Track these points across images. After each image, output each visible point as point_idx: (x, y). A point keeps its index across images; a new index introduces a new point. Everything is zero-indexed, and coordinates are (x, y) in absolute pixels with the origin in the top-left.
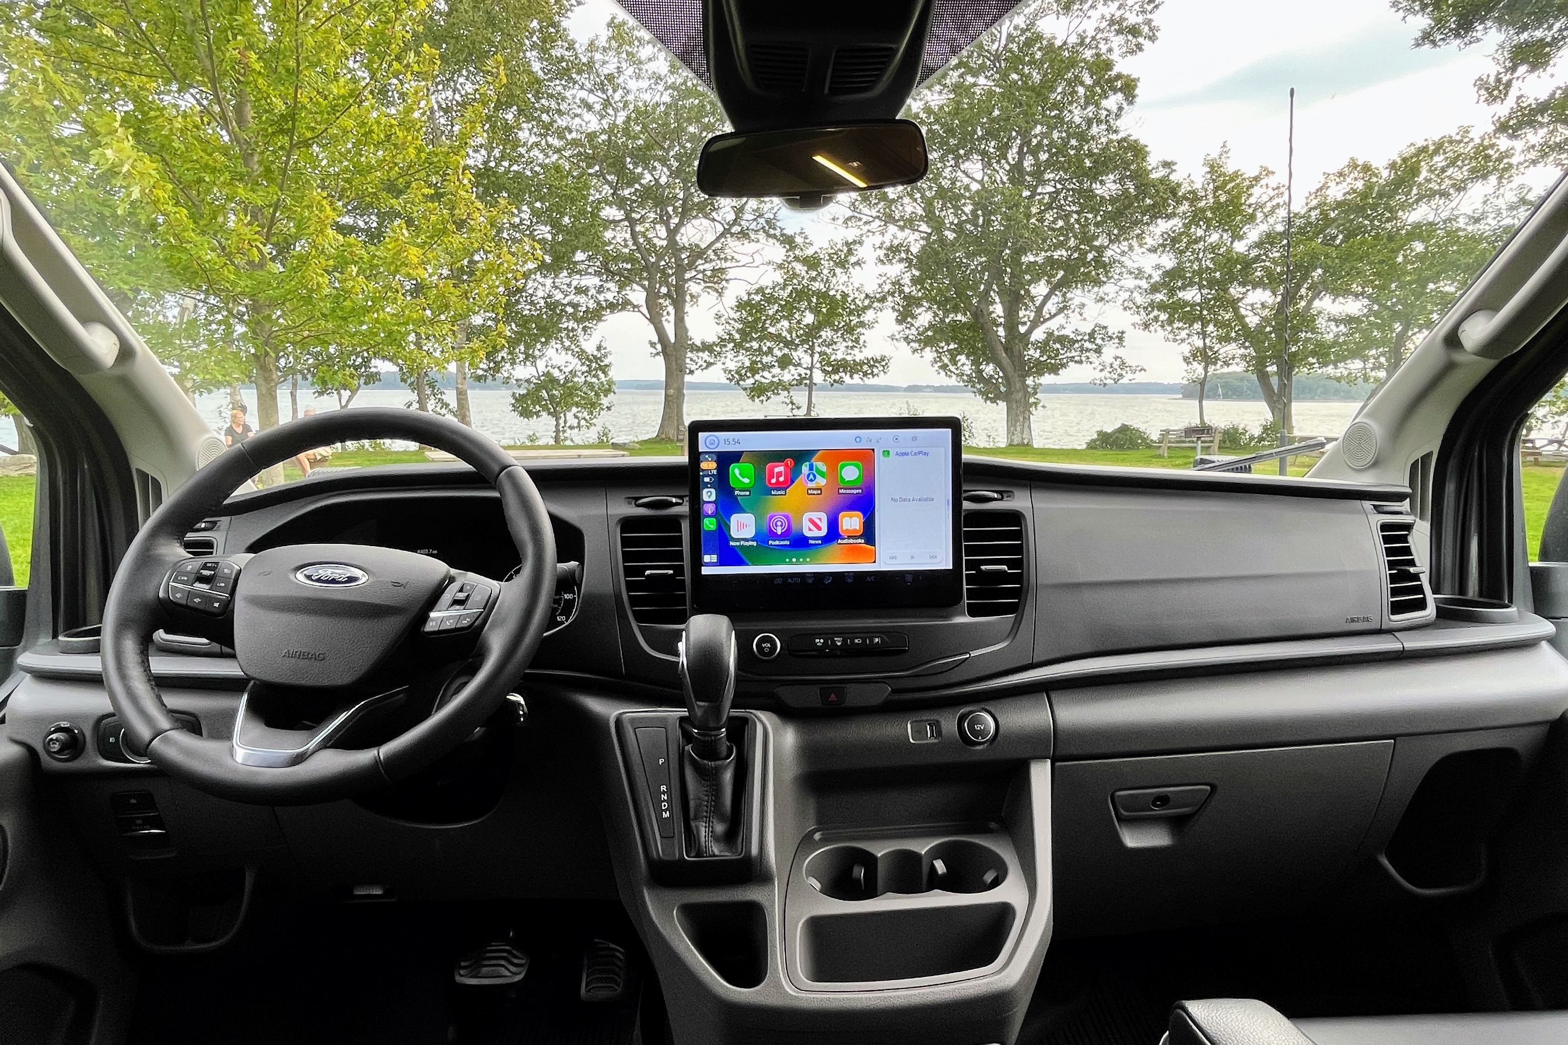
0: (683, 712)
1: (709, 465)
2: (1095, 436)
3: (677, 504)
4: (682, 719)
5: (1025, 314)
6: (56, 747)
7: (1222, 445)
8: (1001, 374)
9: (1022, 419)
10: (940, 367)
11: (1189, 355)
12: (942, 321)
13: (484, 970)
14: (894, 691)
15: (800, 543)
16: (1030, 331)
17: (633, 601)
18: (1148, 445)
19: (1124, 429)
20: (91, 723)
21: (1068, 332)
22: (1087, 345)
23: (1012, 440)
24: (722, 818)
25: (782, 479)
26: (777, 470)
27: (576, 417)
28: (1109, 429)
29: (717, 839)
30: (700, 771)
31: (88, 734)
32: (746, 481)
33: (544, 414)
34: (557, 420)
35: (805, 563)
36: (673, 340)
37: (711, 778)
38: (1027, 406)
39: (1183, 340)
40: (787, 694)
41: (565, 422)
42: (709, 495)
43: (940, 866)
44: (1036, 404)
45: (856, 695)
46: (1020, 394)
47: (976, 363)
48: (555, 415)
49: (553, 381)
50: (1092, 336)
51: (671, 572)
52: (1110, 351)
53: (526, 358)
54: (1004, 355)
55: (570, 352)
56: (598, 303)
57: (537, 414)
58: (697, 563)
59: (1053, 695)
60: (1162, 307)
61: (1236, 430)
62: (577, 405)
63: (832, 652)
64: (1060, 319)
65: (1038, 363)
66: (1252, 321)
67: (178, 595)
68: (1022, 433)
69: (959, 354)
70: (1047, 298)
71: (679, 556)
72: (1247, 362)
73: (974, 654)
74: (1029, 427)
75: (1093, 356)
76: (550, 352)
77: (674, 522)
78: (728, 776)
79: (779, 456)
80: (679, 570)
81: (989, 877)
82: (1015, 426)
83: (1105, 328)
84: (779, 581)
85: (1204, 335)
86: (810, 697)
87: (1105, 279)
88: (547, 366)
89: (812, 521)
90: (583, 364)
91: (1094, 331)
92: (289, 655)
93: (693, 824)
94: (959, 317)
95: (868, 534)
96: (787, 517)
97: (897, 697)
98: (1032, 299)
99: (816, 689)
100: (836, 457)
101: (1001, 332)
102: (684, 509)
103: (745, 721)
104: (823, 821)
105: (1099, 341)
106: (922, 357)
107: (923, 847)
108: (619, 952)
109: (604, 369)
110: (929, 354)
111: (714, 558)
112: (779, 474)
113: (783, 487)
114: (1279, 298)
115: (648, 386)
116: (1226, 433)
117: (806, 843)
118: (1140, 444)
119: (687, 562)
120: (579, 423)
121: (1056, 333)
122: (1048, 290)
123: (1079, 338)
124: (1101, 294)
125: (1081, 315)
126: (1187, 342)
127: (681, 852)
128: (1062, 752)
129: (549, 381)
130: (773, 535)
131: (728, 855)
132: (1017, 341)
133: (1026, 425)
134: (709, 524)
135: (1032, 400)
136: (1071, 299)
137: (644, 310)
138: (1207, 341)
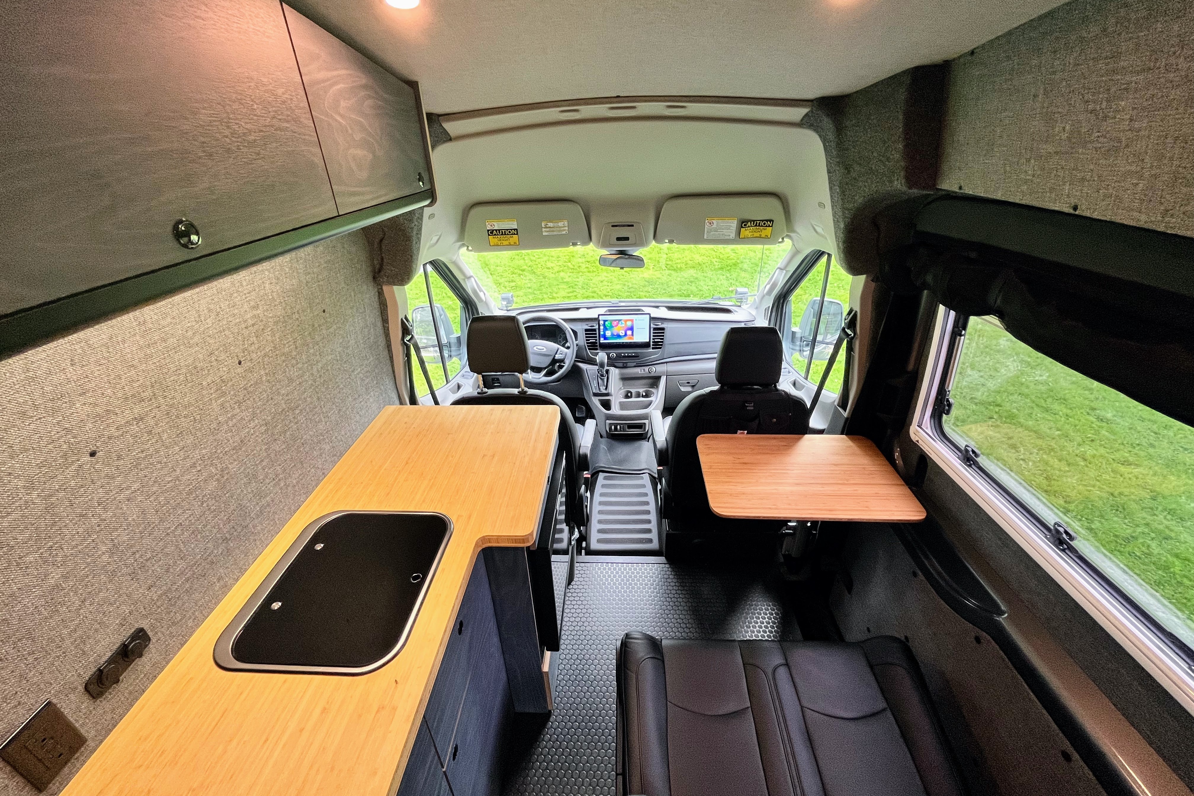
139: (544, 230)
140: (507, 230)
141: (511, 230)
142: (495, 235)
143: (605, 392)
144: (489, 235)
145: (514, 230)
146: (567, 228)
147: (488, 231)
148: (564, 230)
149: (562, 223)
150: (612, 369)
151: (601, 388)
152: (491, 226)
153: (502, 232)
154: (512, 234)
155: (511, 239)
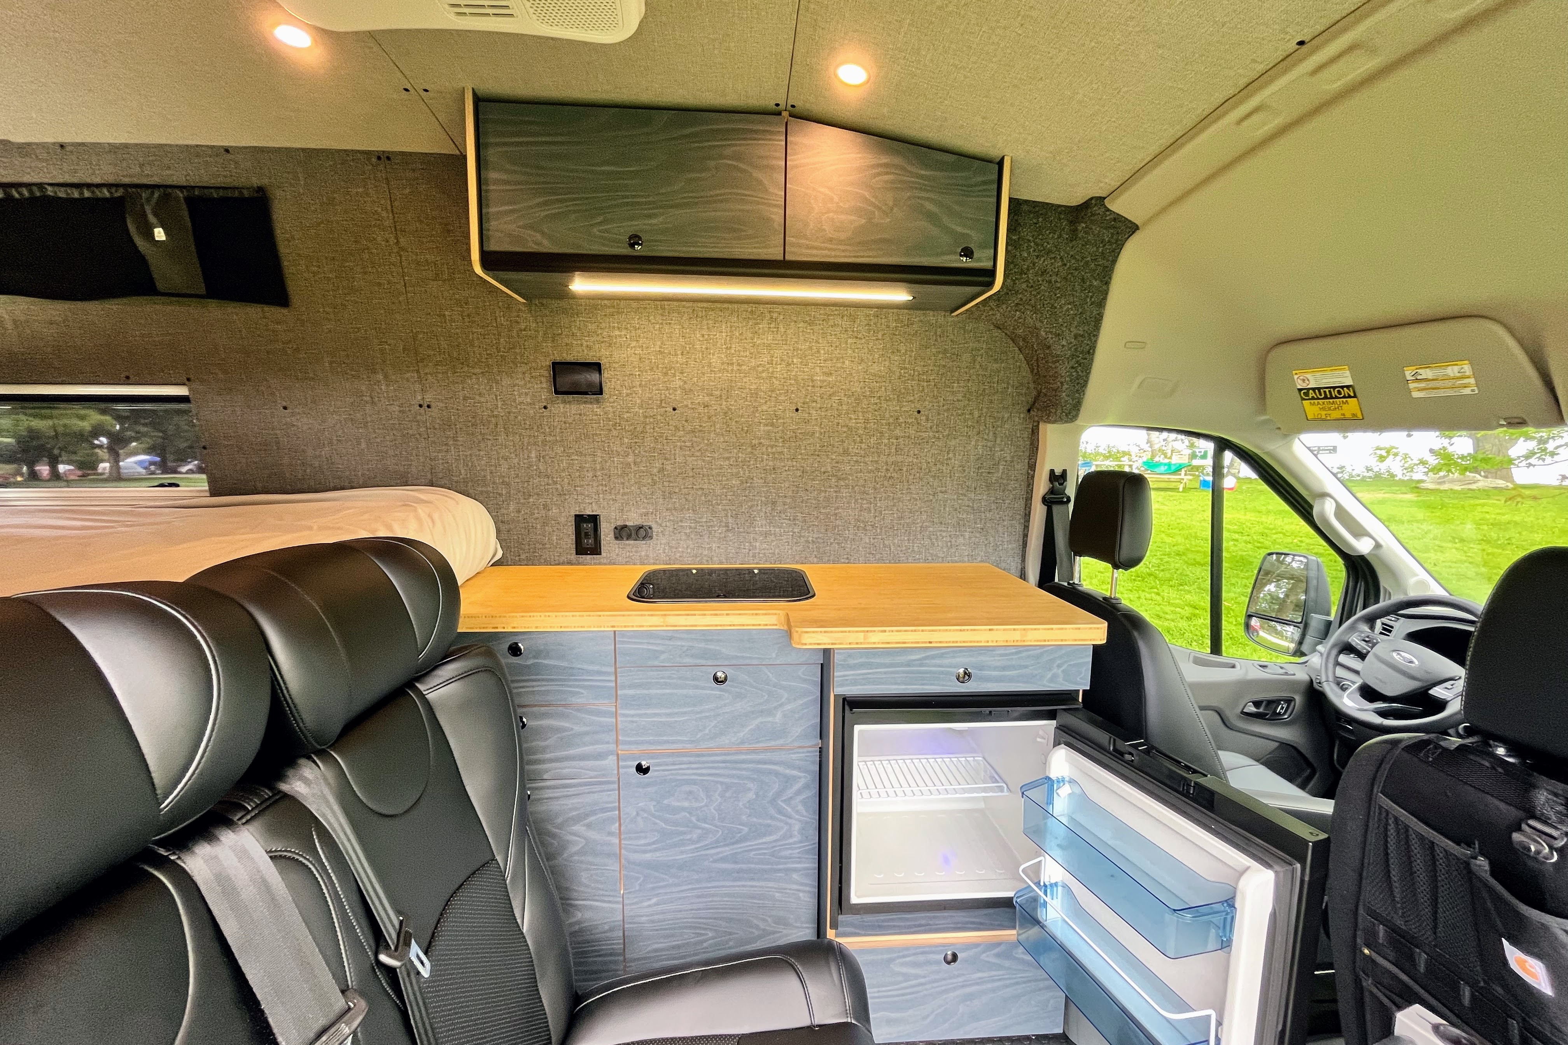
92: (1375, 677)
139: (1412, 386)
140: (1334, 388)
141: (1342, 387)
142: (1313, 398)
144: (1302, 399)
145: (1348, 387)
146: (1472, 381)
147: (1300, 390)
148: (1465, 386)
149: (1456, 368)
152: (1304, 380)
153: (1325, 392)
154: (1344, 397)
155: (1344, 406)
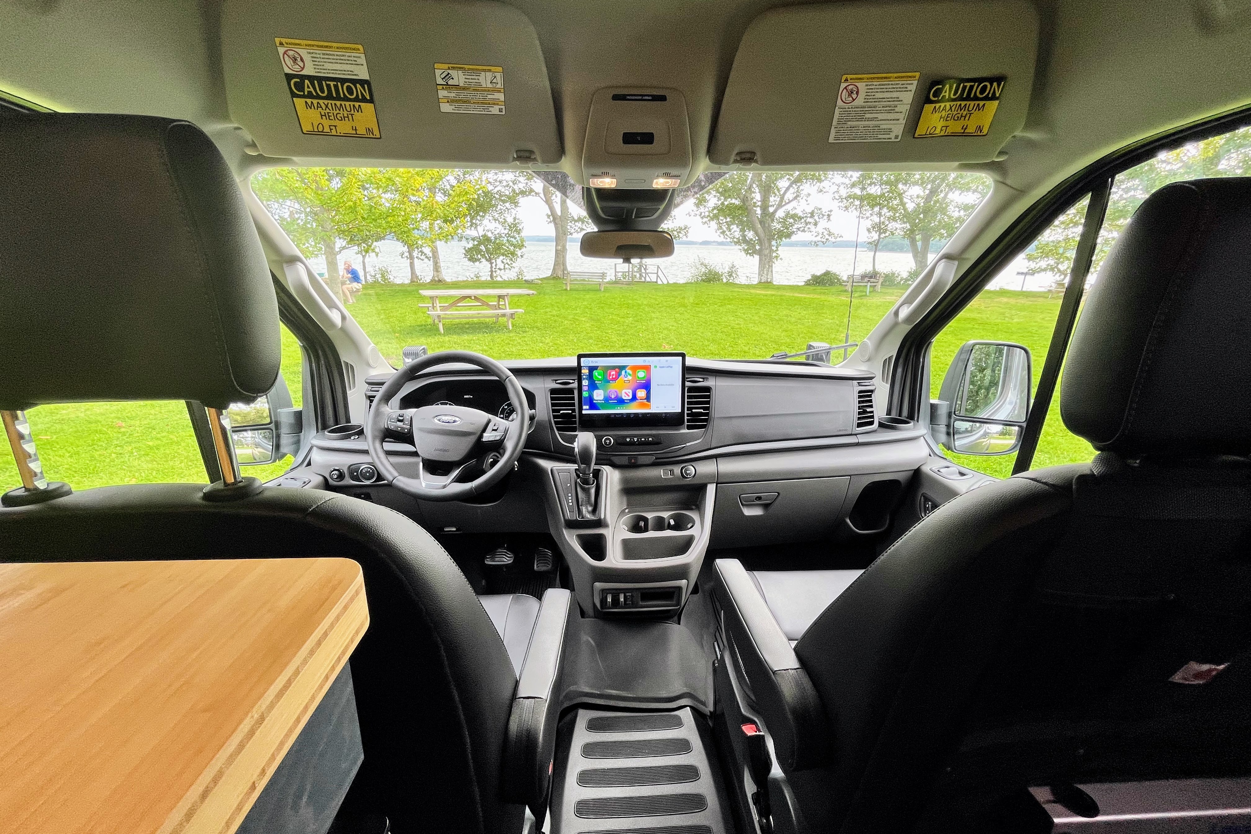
0: (575, 466)
1: (585, 371)
2: (810, 277)
3: (573, 383)
4: (576, 469)
5: (773, 200)
6: (335, 477)
7: (884, 284)
8: (757, 238)
9: (767, 267)
10: (721, 233)
11: (870, 227)
12: (723, 204)
13: (497, 559)
14: (656, 459)
15: (621, 402)
16: (775, 211)
17: (556, 423)
18: (840, 282)
19: (827, 273)
20: (347, 467)
21: (800, 213)
22: (809, 220)
23: (761, 279)
24: (591, 506)
25: (614, 377)
26: (612, 373)
27: (503, 262)
28: (818, 274)
29: (589, 512)
30: (583, 489)
31: (346, 472)
32: (600, 377)
33: (483, 260)
34: (491, 263)
35: (623, 409)
36: (559, 213)
37: (586, 491)
38: (771, 258)
39: (867, 218)
40: (616, 460)
41: (496, 265)
42: (585, 383)
43: (672, 522)
44: (776, 257)
45: (642, 460)
46: (768, 251)
47: (743, 230)
48: (489, 260)
49: (488, 240)
50: (812, 214)
51: (570, 412)
52: (823, 224)
53: (471, 226)
54: (759, 226)
55: (497, 222)
56: (514, 191)
57: (479, 260)
58: (581, 409)
59: (718, 459)
60: (855, 197)
61: (893, 274)
62: (503, 255)
63: (632, 444)
64: (794, 204)
65: (780, 231)
66: (910, 206)
67: (392, 427)
68: (767, 275)
69: (733, 224)
70: (788, 189)
71: (573, 405)
72: (905, 232)
73: (688, 444)
74: (772, 272)
75: (812, 227)
76: (485, 222)
77: (571, 391)
78: (593, 491)
79: (614, 368)
80: (574, 410)
81: (689, 526)
82: (763, 271)
83: (820, 209)
84: (613, 416)
85: (880, 214)
86: (624, 461)
87: (823, 178)
88: (484, 230)
89: (626, 393)
90: (505, 229)
91: (813, 212)
92: (436, 450)
93: (580, 507)
94: (733, 201)
95: (648, 398)
96: (616, 392)
97: (658, 460)
98: (778, 190)
99: (627, 457)
100: (635, 368)
101: (759, 211)
102: (575, 385)
103: (599, 470)
104: (629, 505)
105: (816, 218)
106: (709, 227)
107: (665, 515)
108: (549, 553)
109: (519, 232)
110: (714, 224)
111: (587, 407)
112: (613, 375)
113: (615, 379)
114: (927, 192)
115: (546, 240)
116: (887, 276)
117: (623, 513)
118: (836, 283)
119: (577, 408)
120: (504, 266)
121: (791, 212)
122: (789, 184)
123: (805, 215)
124: (821, 187)
125: (807, 201)
126: (869, 219)
127: (575, 516)
128: (719, 481)
129: (486, 240)
130: (611, 399)
131: (593, 518)
132: (767, 218)
133: (770, 270)
134: (585, 394)
135: (774, 254)
136: (802, 190)
137: (542, 195)
138: (882, 218)
140: (343, 81)
141: (354, 82)
142: (310, 96)
143: (589, 516)
144: (294, 95)
145: (362, 82)
146: (501, 97)
147: (289, 77)
148: (495, 103)
149: (489, 74)
150: (607, 470)
151: (584, 510)
153: (328, 86)
154: (356, 99)
155: (356, 115)
